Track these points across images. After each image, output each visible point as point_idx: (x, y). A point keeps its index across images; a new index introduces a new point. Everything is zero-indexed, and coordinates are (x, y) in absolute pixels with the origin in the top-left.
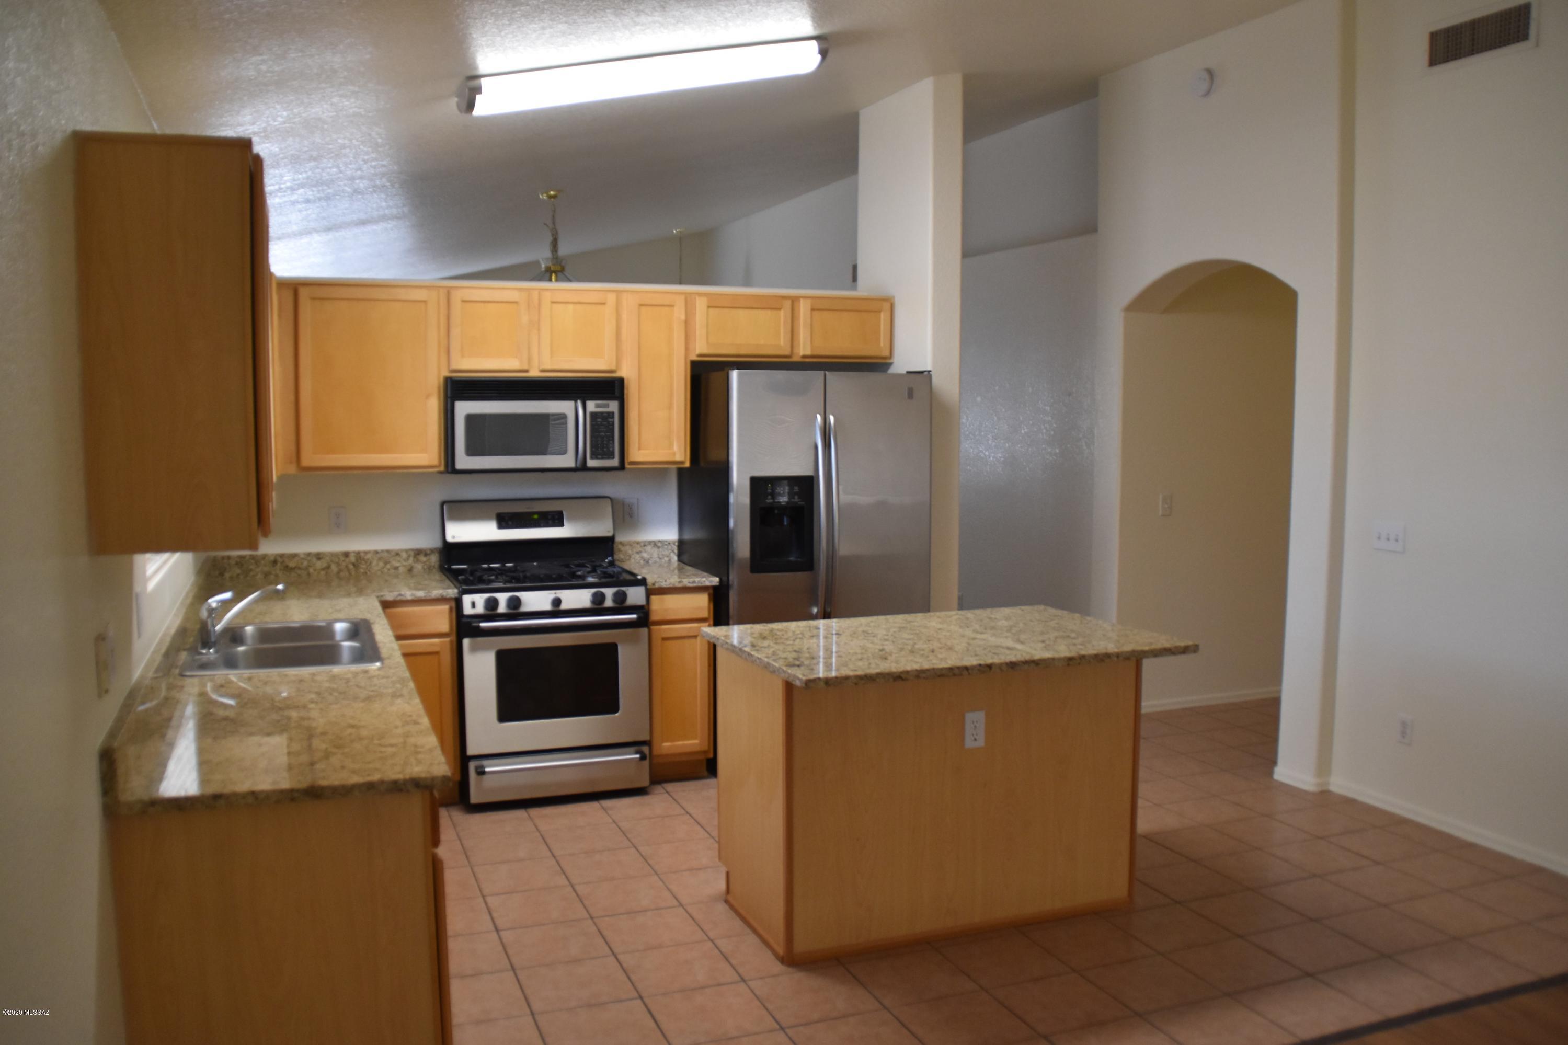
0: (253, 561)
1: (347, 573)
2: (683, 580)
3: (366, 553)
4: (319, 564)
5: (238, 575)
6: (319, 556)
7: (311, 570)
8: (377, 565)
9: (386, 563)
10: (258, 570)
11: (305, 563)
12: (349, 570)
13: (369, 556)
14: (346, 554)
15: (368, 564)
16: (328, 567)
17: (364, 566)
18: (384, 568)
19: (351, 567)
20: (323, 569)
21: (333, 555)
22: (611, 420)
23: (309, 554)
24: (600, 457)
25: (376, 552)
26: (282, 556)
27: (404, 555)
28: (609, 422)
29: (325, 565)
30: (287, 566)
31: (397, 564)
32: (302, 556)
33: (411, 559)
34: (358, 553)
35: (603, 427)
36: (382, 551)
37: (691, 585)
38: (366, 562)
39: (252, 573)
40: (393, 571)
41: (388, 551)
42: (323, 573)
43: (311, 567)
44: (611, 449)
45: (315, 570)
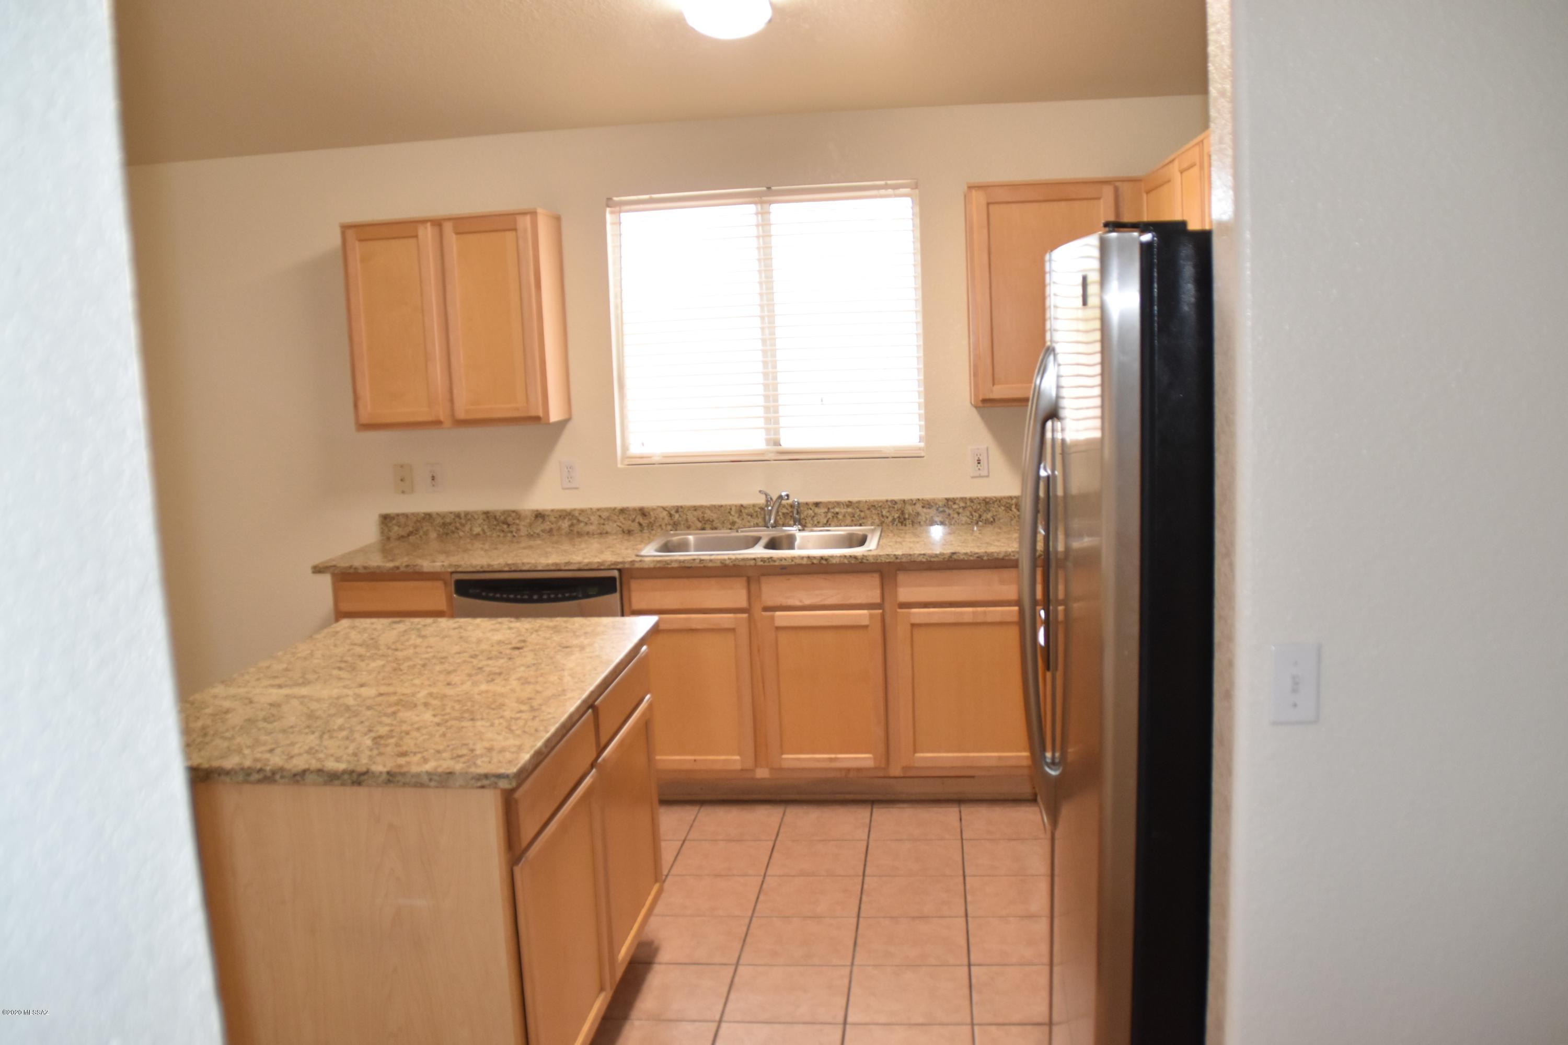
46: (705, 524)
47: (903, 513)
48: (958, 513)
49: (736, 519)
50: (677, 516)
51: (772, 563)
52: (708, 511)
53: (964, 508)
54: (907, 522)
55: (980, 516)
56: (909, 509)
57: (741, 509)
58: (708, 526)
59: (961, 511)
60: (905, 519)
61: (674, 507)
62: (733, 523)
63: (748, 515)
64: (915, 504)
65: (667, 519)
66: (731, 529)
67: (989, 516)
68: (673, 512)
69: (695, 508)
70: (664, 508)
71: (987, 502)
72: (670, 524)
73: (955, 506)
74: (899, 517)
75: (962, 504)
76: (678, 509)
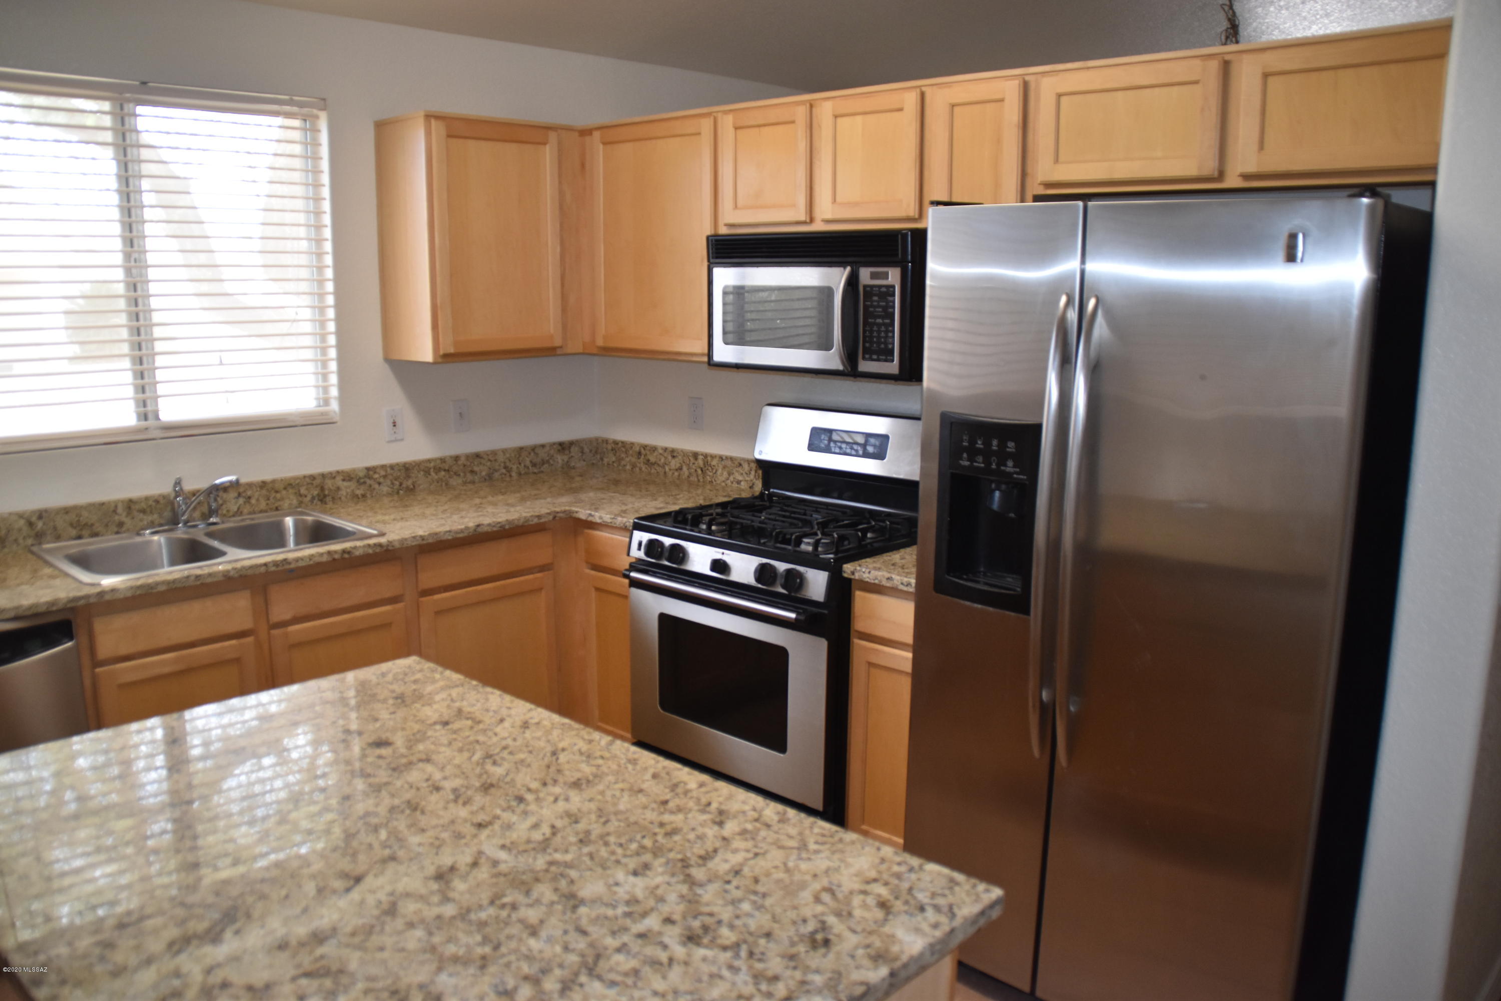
0: (624, 449)
1: (696, 479)
2: (893, 576)
3: (713, 457)
4: (674, 463)
5: (613, 462)
6: (673, 453)
7: (667, 468)
8: (722, 474)
9: (730, 474)
10: (628, 459)
11: (663, 460)
12: (697, 476)
13: (714, 463)
14: (695, 455)
15: (714, 471)
16: (681, 469)
17: (711, 474)
18: (728, 479)
19: (699, 472)
20: (677, 470)
21: (685, 454)
22: (890, 299)
23: (666, 449)
24: (875, 357)
25: (721, 458)
26: (645, 447)
27: (746, 466)
28: (887, 302)
29: (678, 465)
30: (648, 460)
31: (740, 478)
32: (661, 451)
33: (753, 473)
34: (706, 456)
35: (880, 310)
36: (727, 458)
37: (905, 589)
38: (712, 469)
39: (623, 463)
40: (737, 485)
41: (732, 459)
42: (676, 474)
43: (667, 465)
44: (890, 346)
45: (670, 470)
46: (81, 530)
47: (322, 489)
48: (379, 484)
49: (123, 518)
50: (40, 524)
51: (287, 567)
52: (85, 514)
53: (385, 477)
54: (328, 499)
55: (401, 484)
56: (329, 483)
57: (130, 505)
58: (85, 532)
59: (382, 480)
60: (325, 496)
61: (33, 512)
62: (121, 524)
63: (143, 511)
64: (334, 478)
65: (25, 529)
66: (117, 533)
67: (409, 483)
68: (34, 519)
69: (66, 511)
70: (20, 516)
71: (407, 469)
72: (29, 537)
73: (376, 476)
74: (318, 495)
75: (383, 473)
76: (41, 514)
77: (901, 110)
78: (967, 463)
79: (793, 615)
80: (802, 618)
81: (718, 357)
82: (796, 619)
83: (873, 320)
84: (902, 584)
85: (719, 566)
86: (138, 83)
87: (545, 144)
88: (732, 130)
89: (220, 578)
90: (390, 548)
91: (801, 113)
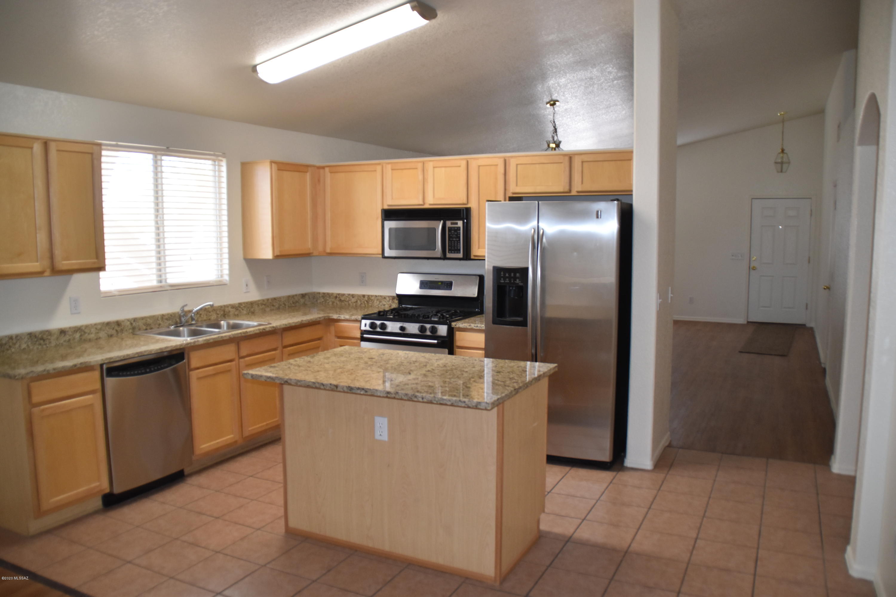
0: (328, 296)
1: (364, 305)
2: (471, 324)
3: (372, 296)
4: (353, 300)
5: (323, 302)
6: (353, 296)
7: (350, 302)
8: (376, 303)
9: (380, 302)
10: (330, 300)
11: (348, 299)
12: (365, 304)
13: (373, 298)
14: (364, 296)
15: (373, 301)
16: (357, 302)
17: (371, 303)
18: (379, 304)
19: (366, 302)
20: (355, 302)
21: (359, 296)
22: (459, 231)
23: (349, 295)
24: (453, 252)
25: (376, 296)
26: (339, 294)
27: (388, 299)
28: (457, 233)
29: (355, 300)
30: (341, 300)
31: (385, 303)
32: (347, 295)
33: (391, 301)
34: (369, 296)
35: (455, 235)
36: (379, 296)
37: (476, 328)
38: (372, 301)
39: (328, 301)
40: (383, 306)
41: (381, 296)
42: (354, 304)
43: (350, 300)
44: (459, 248)
45: (351, 303)
46: (147, 326)
47: (224, 311)
48: (243, 310)
49: (161, 323)
50: (134, 324)
52: (148, 320)
53: (245, 307)
54: (226, 316)
55: (250, 310)
56: (227, 309)
57: (163, 316)
58: (148, 328)
59: (243, 308)
60: (225, 314)
61: (132, 319)
62: (160, 325)
63: (167, 319)
64: (228, 307)
65: (130, 325)
66: (158, 328)
67: (252, 310)
68: (132, 322)
69: (142, 318)
70: (128, 320)
71: (252, 304)
72: (131, 329)
73: (242, 306)
74: (223, 314)
75: (244, 305)
76: (135, 320)
77: (460, 166)
78: (503, 281)
79: (436, 341)
80: (440, 341)
81: (386, 254)
82: (438, 343)
83: (452, 239)
84: (475, 326)
85: (402, 328)
86: (165, 148)
87: (307, 172)
88: (390, 171)
89: (228, 338)
90: (276, 328)
91: (420, 166)
